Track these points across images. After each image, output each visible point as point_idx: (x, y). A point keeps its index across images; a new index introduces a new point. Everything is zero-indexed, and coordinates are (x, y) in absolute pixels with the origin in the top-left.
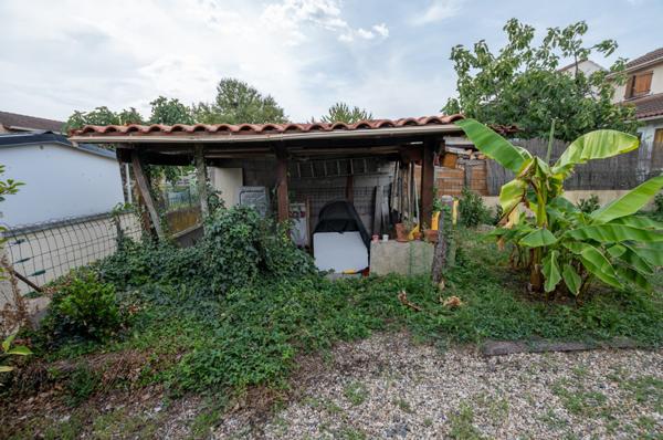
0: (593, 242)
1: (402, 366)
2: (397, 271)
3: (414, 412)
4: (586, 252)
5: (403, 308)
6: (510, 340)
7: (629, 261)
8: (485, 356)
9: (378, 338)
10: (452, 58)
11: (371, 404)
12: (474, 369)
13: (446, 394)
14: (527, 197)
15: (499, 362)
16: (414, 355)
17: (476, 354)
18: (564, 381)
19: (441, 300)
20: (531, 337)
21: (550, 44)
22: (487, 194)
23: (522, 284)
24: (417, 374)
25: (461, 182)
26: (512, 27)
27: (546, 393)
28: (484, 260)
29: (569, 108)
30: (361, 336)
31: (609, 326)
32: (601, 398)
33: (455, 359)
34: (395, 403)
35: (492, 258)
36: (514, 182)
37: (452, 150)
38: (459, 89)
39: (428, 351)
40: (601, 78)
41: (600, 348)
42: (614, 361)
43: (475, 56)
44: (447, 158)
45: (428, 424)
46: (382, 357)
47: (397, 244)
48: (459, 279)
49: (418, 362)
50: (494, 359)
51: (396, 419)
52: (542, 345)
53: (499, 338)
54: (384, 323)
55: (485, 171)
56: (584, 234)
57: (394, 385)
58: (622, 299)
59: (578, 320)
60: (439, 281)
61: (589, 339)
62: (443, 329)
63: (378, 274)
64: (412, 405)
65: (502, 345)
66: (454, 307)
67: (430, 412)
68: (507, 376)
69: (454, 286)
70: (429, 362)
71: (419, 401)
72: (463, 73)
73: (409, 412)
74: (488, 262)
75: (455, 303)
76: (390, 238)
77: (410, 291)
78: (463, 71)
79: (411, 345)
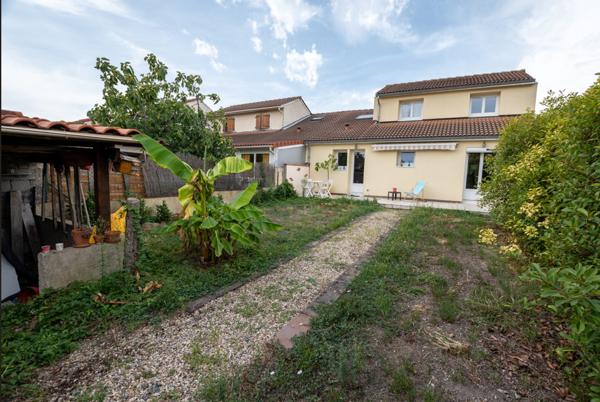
0: (235, 221)
1: (128, 352)
2: (79, 280)
3: (158, 373)
4: (233, 228)
5: (106, 307)
6: (203, 296)
7: (251, 230)
8: (190, 313)
9: (87, 345)
10: (98, 67)
11: (114, 393)
12: (186, 324)
13: (175, 349)
14: (196, 197)
15: (200, 312)
16: (135, 339)
17: (184, 315)
18: (238, 305)
19: (140, 288)
20: (214, 289)
21: (180, 83)
22: (146, 197)
23: (196, 259)
24: (145, 349)
25: (120, 186)
26: (152, 60)
27: (232, 315)
28: (162, 249)
29: (198, 134)
30: (66, 351)
31: (248, 269)
32: (256, 304)
33: (170, 325)
34: (137, 378)
35: (169, 247)
36: (187, 186)
37: (126, 158)
38: (105, 98)
39: (146, 330)
40: (213, 116)
41: (248, 282)
42: (255, 285)
43: (122, 73)
44: (123, 165)
45: (172, 372)
46: (103, 355)
47: (77, 251)
48: (149, 268)
49: (142, 341)
50: (197, 312)
51: (144, 388)
52: (221, 292)
53: (195, 298)
54: (88, 329)
55: (142, 176)
56: (229, 217)
57: (129, 368)
58: (249, 252)
59: (234, 270)
60: (134, 274)
61: (242, 279)
62: (153, 309)
63: (55, 288)
64: (154, 370)
65: (198, 302)
66: (154, 290)
67: (171, 365)
68: (209, 318)
69: (148, 274)
70: (152, 337)
71: (157, 364)
72: (111, 85)
73: (153, 376)
74: (167, 251)
75: (154, 286)
76: (65, 247)
77: (105, 291)
78: (111, 83)
79: (127, 334)
